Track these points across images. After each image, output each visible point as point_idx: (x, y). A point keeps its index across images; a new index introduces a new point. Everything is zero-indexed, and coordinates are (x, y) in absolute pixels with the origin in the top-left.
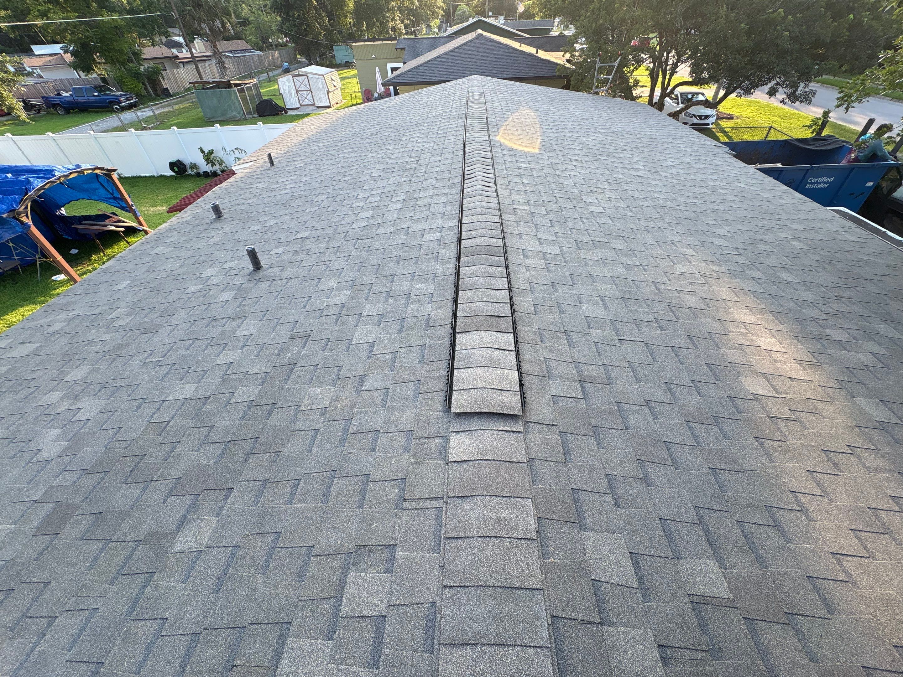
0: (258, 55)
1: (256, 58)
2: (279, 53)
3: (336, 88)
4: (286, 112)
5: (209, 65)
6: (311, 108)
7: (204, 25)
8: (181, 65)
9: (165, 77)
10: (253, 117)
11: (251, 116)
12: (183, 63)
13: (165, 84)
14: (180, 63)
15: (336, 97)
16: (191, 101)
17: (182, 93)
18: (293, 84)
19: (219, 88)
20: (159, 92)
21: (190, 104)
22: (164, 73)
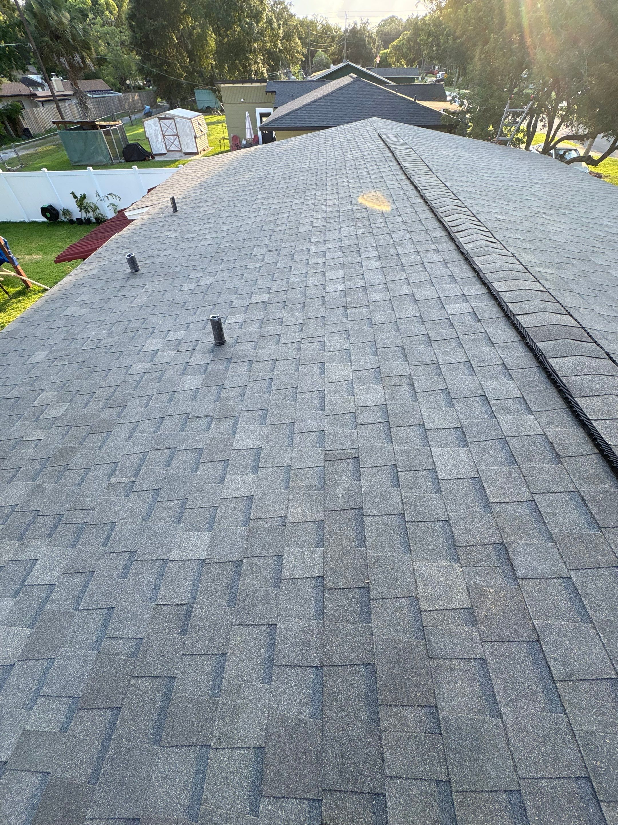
0: (118, 96)
1: (116, 100)
2: (139, 95)
3: (203, 133)
4: (153, 158)
5: (69, 105)
6: (178, 154)
7: (63, 60)
8: (40, 104)
9: (25, 117)
10: (120, 162)
11: (118, 161)
12: (42, 102)
13: (26, 124)
14: (39, 101)
15: (203, 143)
16: (54, 143)
17: (43, 135)
18: (160, 128)
19: (84, 130)
20: (20, 133)
21: (53, 147)
22: (23, 111)
